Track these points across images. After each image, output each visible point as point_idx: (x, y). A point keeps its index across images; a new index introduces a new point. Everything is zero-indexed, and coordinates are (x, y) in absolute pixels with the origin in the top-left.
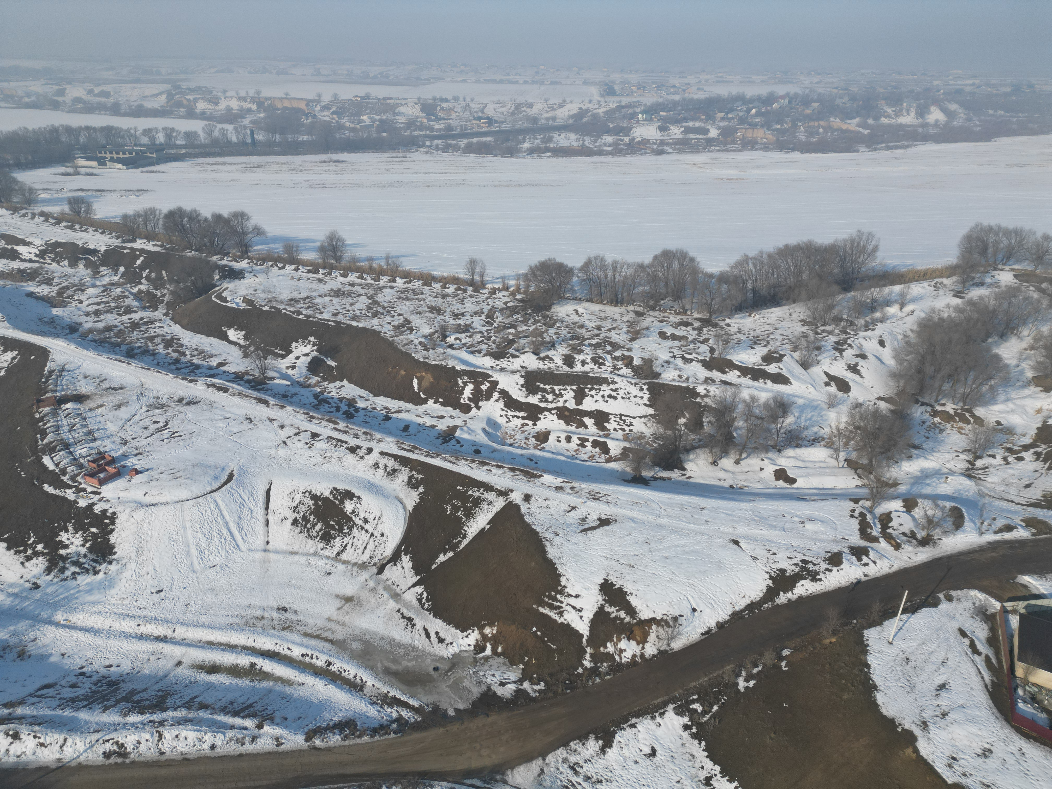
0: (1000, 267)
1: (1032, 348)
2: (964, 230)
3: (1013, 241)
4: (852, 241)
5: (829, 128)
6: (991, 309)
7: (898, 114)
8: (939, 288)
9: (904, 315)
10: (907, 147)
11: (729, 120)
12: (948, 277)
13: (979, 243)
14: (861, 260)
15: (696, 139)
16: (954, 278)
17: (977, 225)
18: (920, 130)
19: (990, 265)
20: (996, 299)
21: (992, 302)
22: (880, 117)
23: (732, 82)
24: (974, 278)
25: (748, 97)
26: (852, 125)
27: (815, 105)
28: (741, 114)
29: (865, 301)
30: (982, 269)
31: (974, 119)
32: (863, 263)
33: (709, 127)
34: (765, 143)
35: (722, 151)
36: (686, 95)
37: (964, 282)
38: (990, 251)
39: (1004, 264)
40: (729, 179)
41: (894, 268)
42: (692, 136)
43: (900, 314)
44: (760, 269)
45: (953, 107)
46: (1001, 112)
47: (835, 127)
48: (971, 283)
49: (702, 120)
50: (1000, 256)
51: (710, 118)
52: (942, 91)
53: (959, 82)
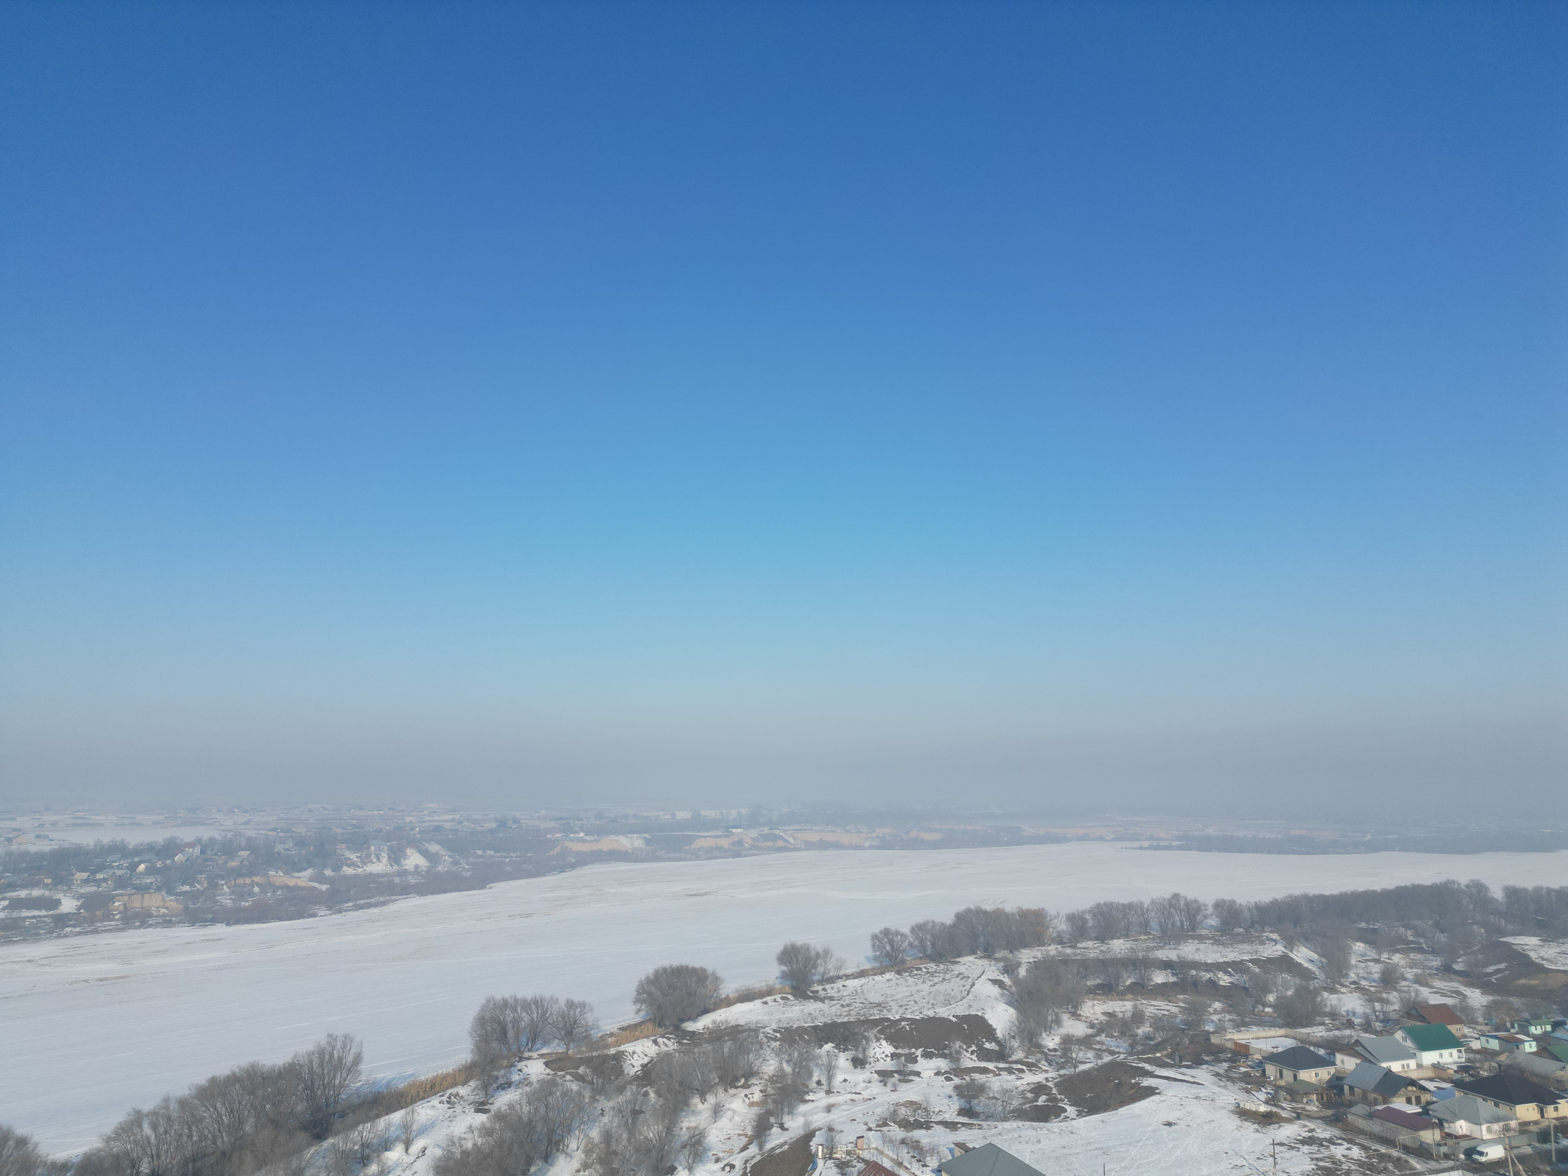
0: (526, 1054)
1: (585, 1166)
2: (472, 1012)
3: (535, 1016)
4: (321, 1053)
5: (268, 886)
6: (526, 1119)
7: (366, 860)
8: (455, 1103)
9: (413, 1158)
10: (383, 904)
11: (98, 883)
12: (464, 1083)
13: (495, 1026)
14: (337, 1082)
15: (34, 917)
16: (472, 1084)
17: (488, 1001)
18: (397, 880)
19: (515, 1055)
20: (529, 1103)
21: (526, 1109)
22: (341, 867)
23: (102, 825)
24: (497, 1078)
25: (131, 847)
26: (303, 878)
27: (245, 854)
28: (119, 872)
29: (351, 1150)
30: (505, 1062)
31: (461, 861)
32: (341, 1086)
33: (60, 896)
34: (164, 915)
35: (86, 933)
36: (14, 847)
37: (485, 1087)
38: (511, 1034)
39: (530, 1050)
40: (101, 980)
41: (388, 1085)
42: (25, 913)
43: (407, 1159)
44: (166, 1132)
45: (434, 848)
46: (490, 852)
47: (278, 884)
48: (495, 1086)
49: (46, 886)
50: (524, 1039)
51: (62, 881)
52: (417, 829)
53: (436, 818)
